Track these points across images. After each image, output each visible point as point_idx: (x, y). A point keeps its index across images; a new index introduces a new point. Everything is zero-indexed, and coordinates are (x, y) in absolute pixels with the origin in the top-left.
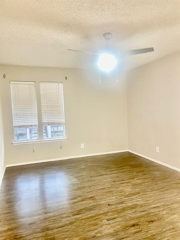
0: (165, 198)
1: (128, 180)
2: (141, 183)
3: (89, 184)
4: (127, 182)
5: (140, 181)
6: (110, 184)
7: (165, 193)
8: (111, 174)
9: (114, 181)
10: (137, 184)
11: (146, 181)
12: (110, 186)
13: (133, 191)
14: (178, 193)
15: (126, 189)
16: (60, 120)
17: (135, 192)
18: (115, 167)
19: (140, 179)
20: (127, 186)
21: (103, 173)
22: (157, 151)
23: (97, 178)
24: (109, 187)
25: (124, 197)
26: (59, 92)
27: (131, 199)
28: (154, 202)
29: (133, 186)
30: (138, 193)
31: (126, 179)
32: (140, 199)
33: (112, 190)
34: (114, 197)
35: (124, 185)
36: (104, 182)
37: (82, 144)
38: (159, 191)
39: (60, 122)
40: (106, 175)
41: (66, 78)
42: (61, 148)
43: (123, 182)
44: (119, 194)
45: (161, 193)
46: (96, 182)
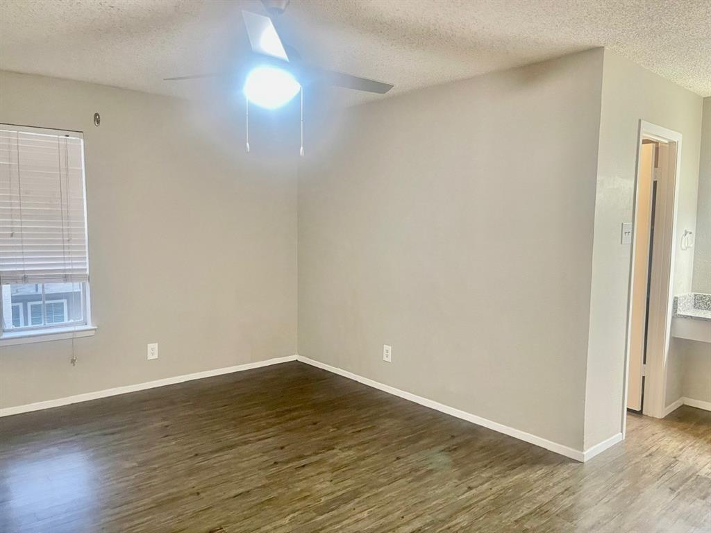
0: (429, 499)
1: (316, 454)
2: (355, 461)
3: (193, 484)
4: (316, 462)
5: (351, 453)
6: (262, 473)
7: (427, 485)
8: (260, 440)
9: (276, 463)
10: (346, 465)
11: (367, 451)
12: (265, 482)
13: (339, 490)
14: (460, 480)
15: (319, 487)
16: (72, 264)
17: (343, 492)
18: (268, 415)
19: (350, 448)
20: (318, 474)
21: (233, 437)
22: (385, 359)
23: (219, 459)
24: (264, 486)
25: (314, 514)
26: (67, 164)
27: (338, 516)
28: (407, 518)
29: (335, 473)
30: (355, 494)
31: (308, 453)
32: (365, 514)
33: (275, 494)
34: (287, 520)
35: (308, 471)
36: (244, 469)
37: (150, 346)
38: (410, 479)
39: (70, 270)
40: (246, 443)
41: (97, 119)
42: (73, 361)
43: (304, 462)
44: (298, 505)
45: (416, 485)
46: (217, 473)
